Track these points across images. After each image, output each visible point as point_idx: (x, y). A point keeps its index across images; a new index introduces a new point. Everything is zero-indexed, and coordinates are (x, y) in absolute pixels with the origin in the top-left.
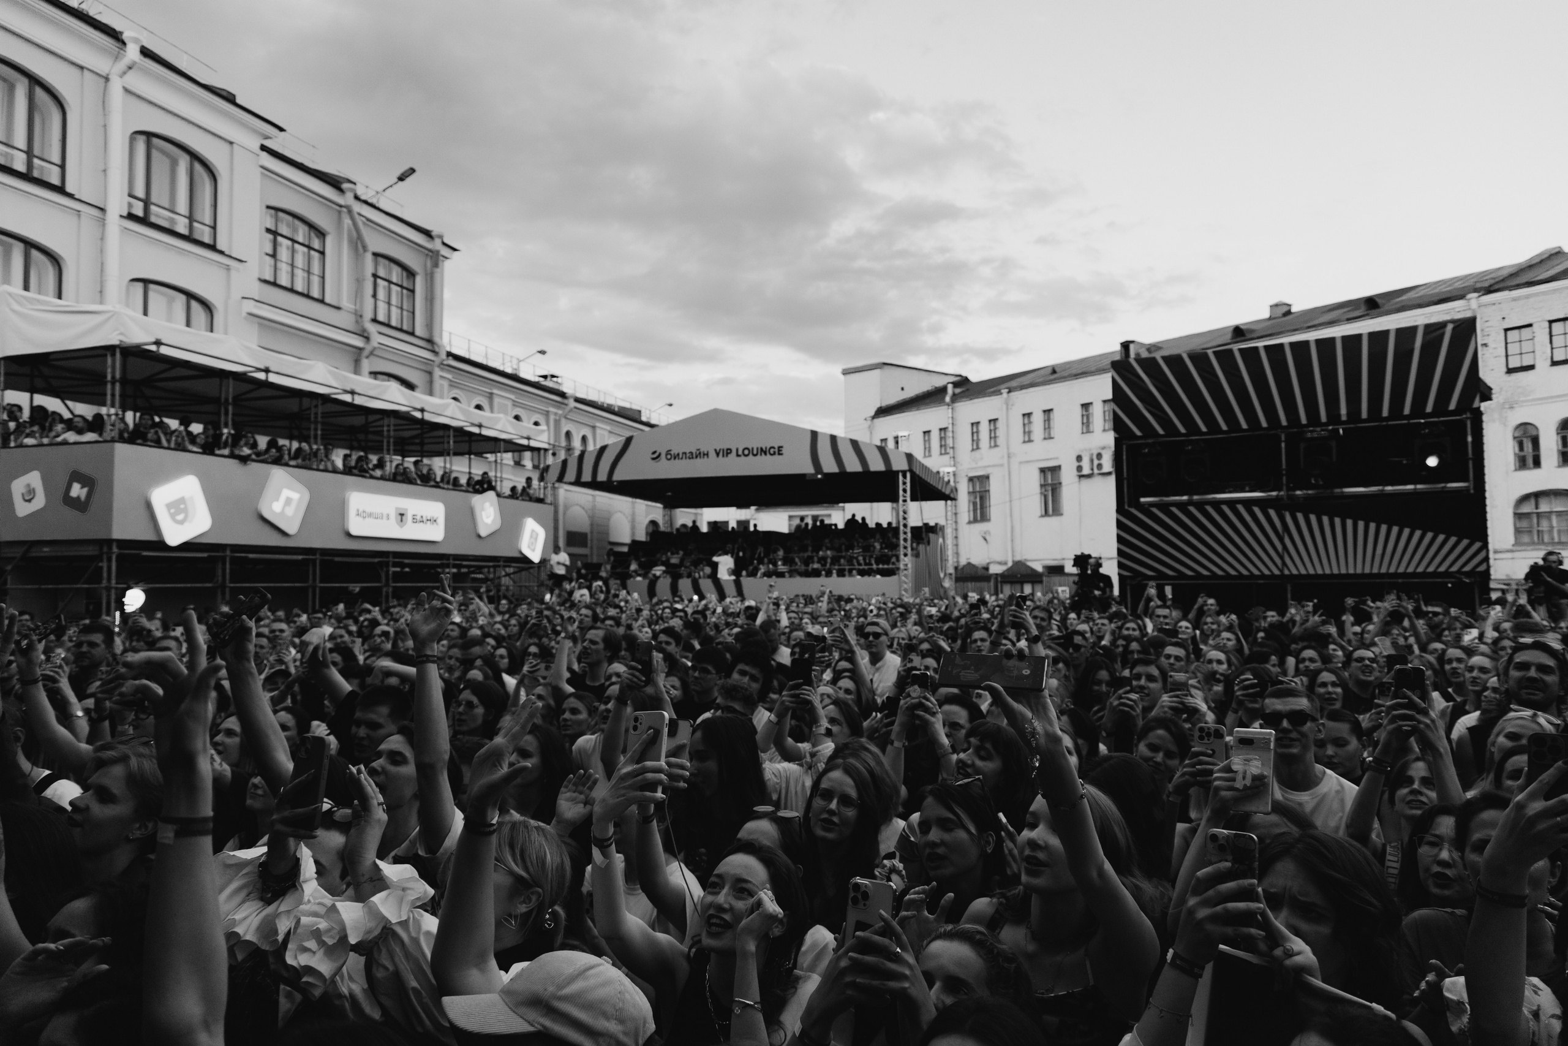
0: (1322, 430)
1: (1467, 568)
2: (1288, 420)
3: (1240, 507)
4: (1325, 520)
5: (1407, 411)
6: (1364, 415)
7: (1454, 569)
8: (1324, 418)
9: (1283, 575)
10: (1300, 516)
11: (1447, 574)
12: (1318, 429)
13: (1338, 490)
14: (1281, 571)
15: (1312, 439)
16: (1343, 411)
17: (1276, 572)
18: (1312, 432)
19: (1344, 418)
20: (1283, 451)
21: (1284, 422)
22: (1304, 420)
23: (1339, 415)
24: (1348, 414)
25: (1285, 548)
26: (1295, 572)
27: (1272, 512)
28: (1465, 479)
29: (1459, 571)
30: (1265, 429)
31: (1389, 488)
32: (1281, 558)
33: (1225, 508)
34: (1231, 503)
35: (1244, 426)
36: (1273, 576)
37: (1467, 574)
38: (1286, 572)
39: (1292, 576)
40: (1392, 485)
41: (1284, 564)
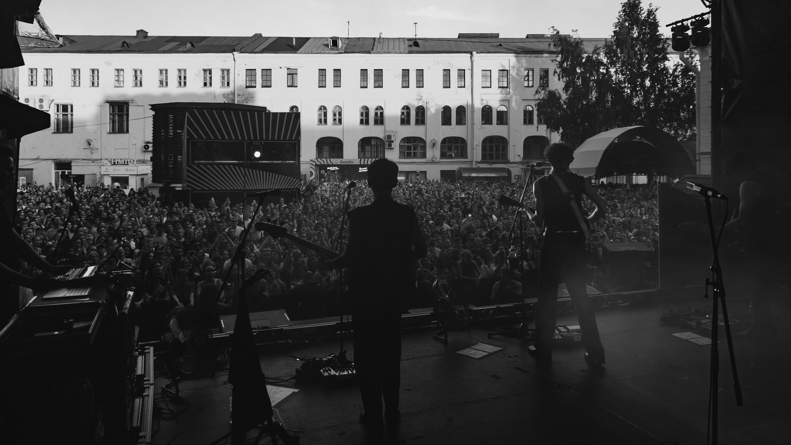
0: (258, 142)
1: (295, 187)
2: (248, 138)
3: (231, 166)
4: (258, 171)
5: (282, 139)
6: (270, 139)
7: (292, 187)
8: (258, 139)
9: (244, 190)
10: (250, 170)
11: (290, 189)
12: (256, 142)
13: (260, 162)
14: (244, 188)
15: (255, 145)
16: (264, 137)
17: (243, 189)
18: (255, 142)
19: (264, 139)
20: (245, 148)
21: (246, 139)
22: (252, 139)
23: (263, 138)
24: (266, 138)
25: (245, 180)
26: (248, 188)
27: (242, 168)
28: (295, 160)
29: (293, 188)
30: (240, 140)
31: (275, 162)
32: (244, 183)
33: (226, 166)
34: (229, 164)
35: (234, 139)
36: (241, 190)
37: (295, 189)
38: (246, 189)
39: (247, 190)
40: (275, 161)
41: (245, 186)
